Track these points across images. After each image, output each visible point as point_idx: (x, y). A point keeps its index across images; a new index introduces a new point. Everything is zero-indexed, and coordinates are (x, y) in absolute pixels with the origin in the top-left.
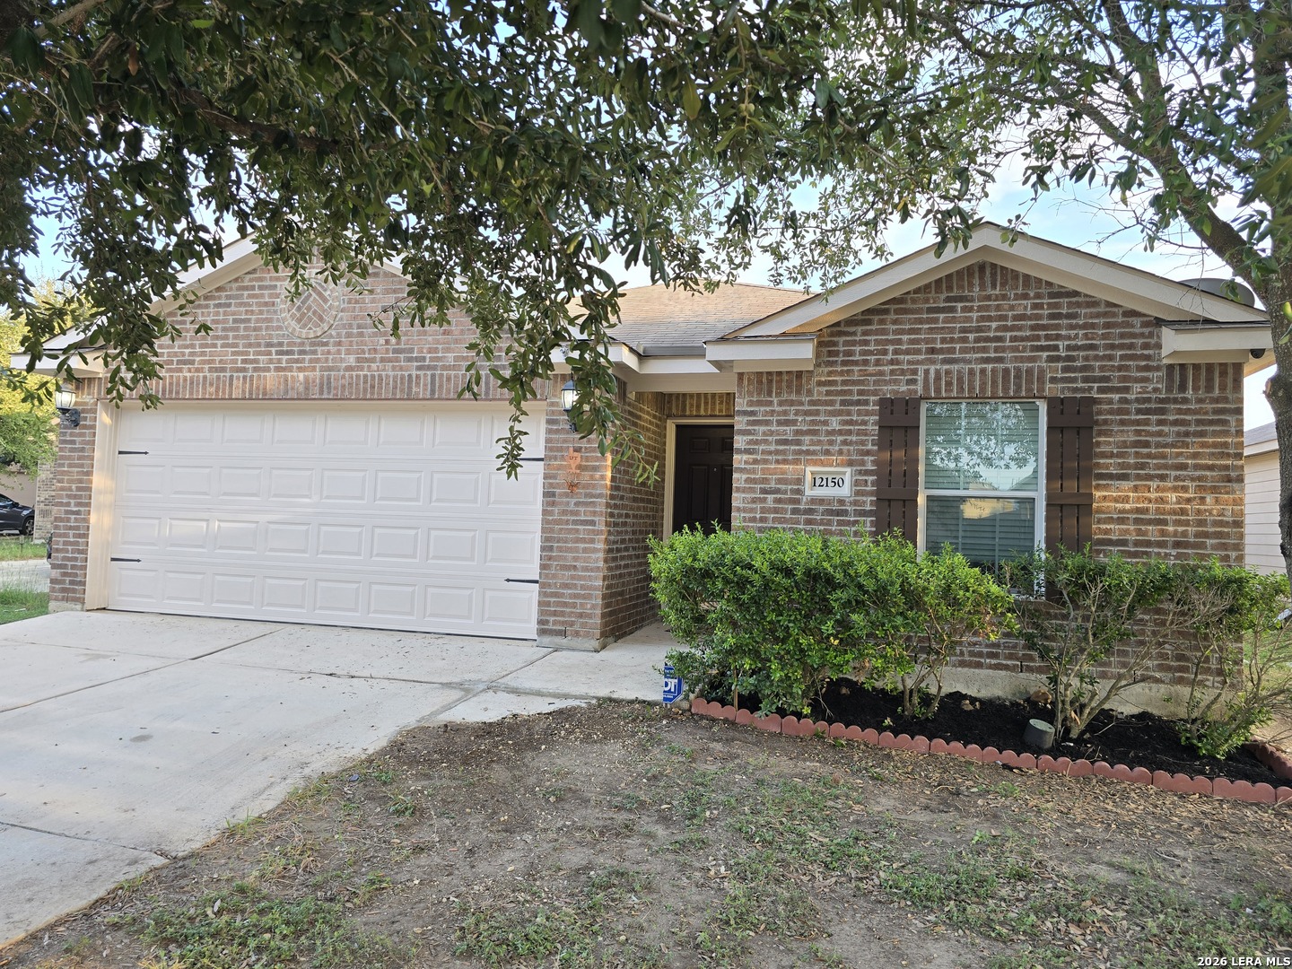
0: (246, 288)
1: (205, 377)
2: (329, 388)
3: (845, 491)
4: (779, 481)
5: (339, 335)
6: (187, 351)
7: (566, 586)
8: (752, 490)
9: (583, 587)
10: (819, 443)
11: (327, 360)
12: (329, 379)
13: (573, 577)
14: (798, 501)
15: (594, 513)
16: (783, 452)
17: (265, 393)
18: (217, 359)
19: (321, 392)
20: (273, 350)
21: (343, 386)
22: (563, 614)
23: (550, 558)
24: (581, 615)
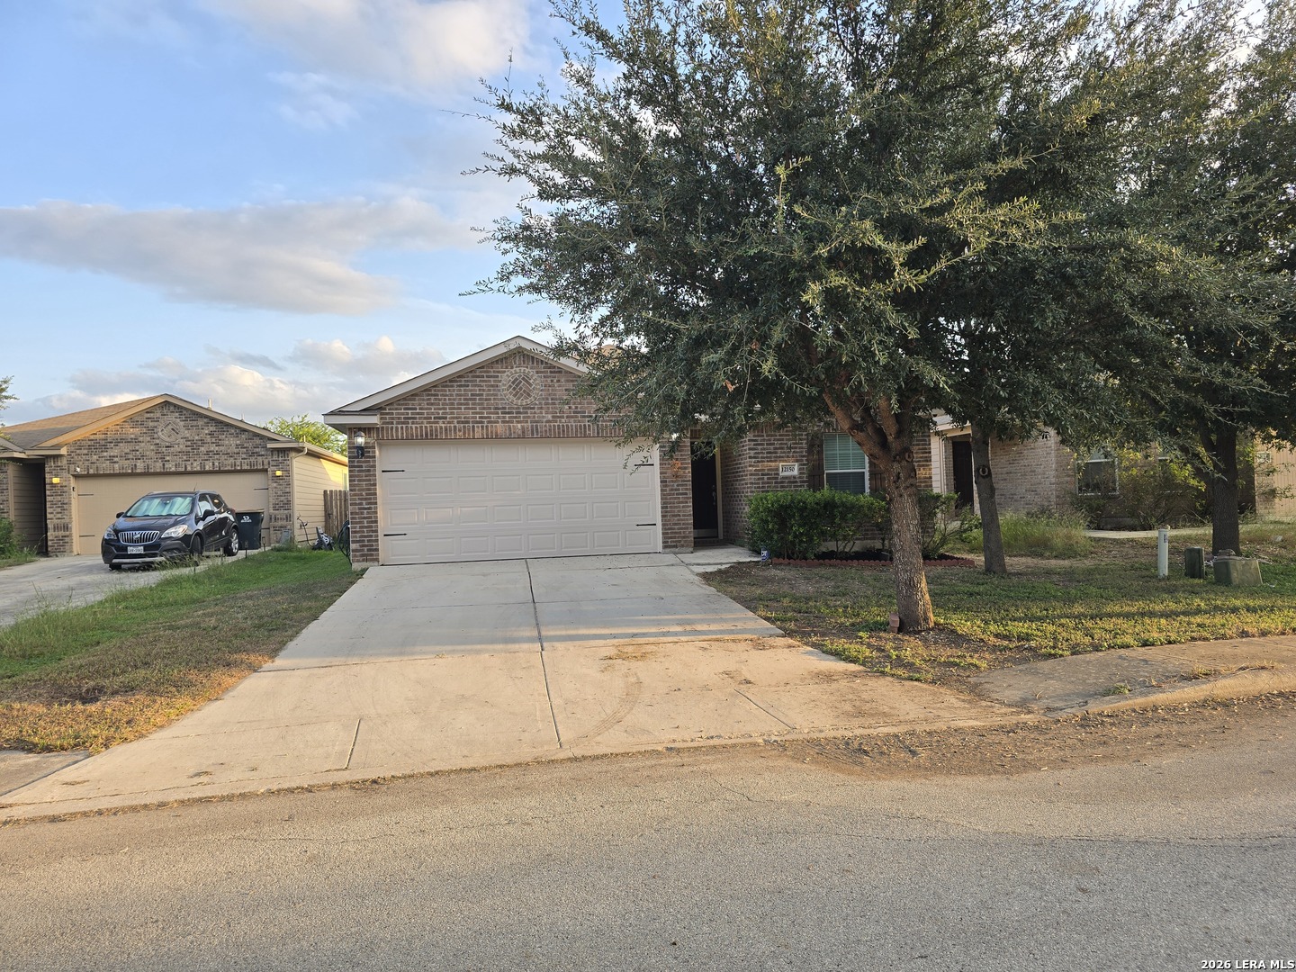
0: (478, 377)
1: (455, 427)
2: (537, 432)
3: (796, 472)
4: (768, 470)
5: (540, 403)
6: (441, 412)
7: (675, 524)
8: (758, 475)
9: (684, 524)
10: (784, 452)
11: (534, 417)
12: (537, 427)
13: (678, 520)
14: (777, 478)
15: (687, 489)
16: (770, 457)
17: (497, 435)
18: (463, 416)
19: (533, 434)
20: (500, 411)
21: (546, 431)
22: (675, 538)
23: (666, 512)
24: (684, 537)
